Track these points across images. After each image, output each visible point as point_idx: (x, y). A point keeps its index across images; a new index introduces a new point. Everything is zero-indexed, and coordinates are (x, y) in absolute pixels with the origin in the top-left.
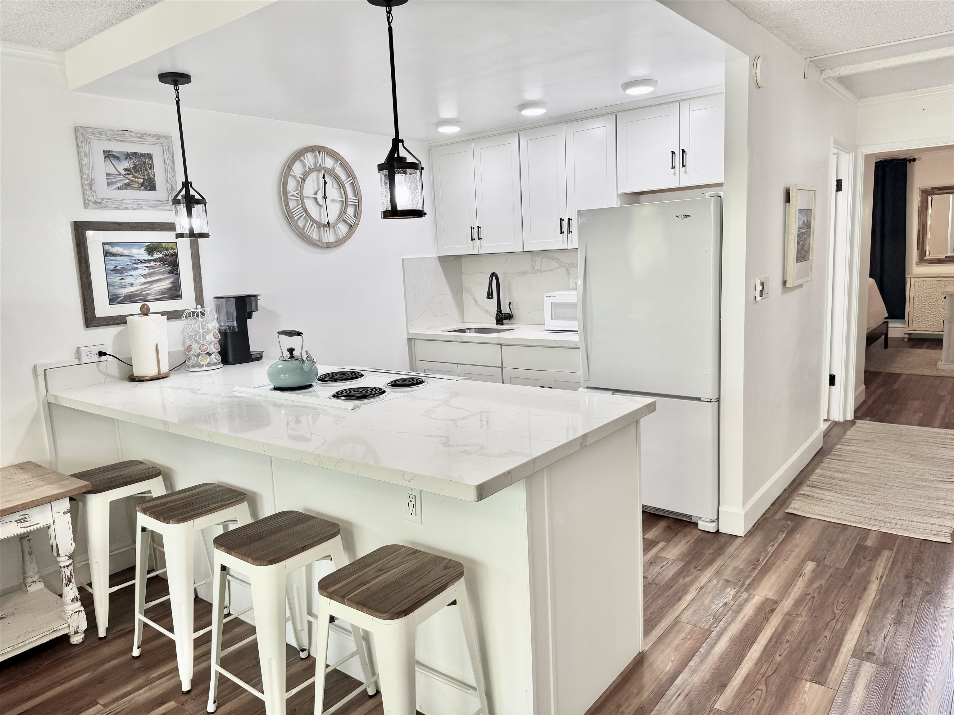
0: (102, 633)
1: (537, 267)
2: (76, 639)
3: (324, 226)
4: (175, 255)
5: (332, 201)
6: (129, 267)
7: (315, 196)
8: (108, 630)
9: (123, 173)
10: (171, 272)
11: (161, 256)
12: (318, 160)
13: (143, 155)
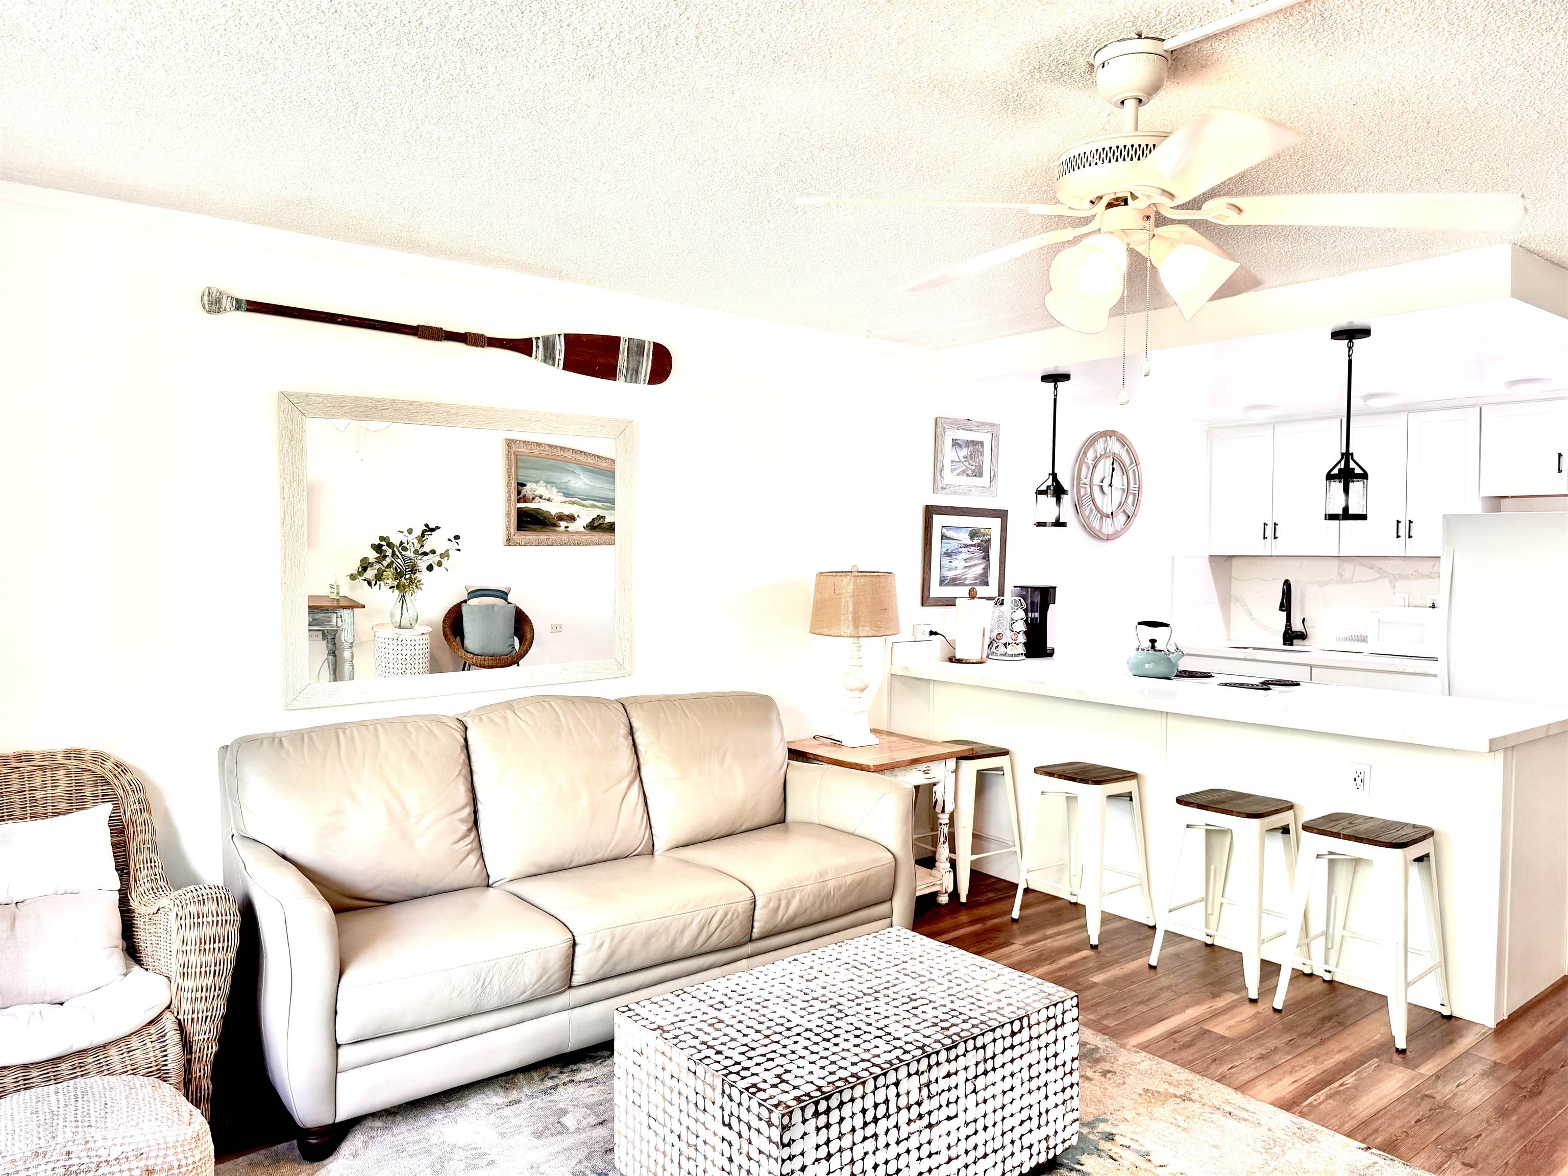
0: (963, 899)
1: (1347, 576)
2: (944, 899)
3: (1108, 516)
4: (988, 541)
5: (1116, 488)
6: (956, 551)
7: (1101, 484)
8: (968, 896)
9: (963, 460)
10: (984, 558)
11: (979, 541)
12: (1108, 445)
13: (978, 442)
